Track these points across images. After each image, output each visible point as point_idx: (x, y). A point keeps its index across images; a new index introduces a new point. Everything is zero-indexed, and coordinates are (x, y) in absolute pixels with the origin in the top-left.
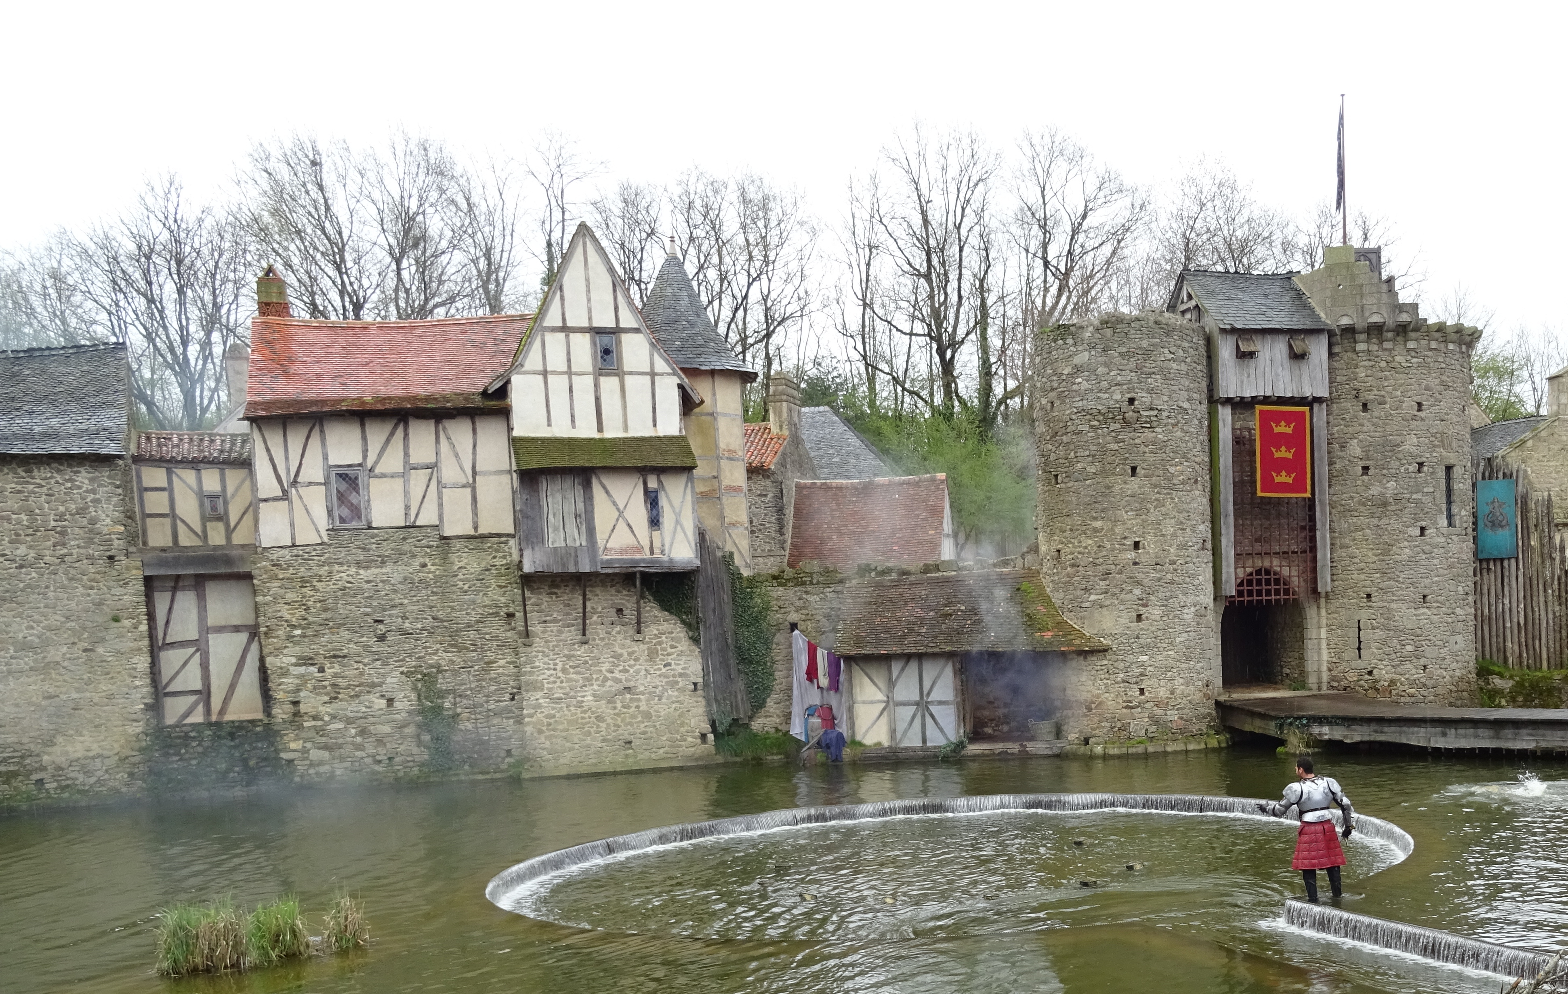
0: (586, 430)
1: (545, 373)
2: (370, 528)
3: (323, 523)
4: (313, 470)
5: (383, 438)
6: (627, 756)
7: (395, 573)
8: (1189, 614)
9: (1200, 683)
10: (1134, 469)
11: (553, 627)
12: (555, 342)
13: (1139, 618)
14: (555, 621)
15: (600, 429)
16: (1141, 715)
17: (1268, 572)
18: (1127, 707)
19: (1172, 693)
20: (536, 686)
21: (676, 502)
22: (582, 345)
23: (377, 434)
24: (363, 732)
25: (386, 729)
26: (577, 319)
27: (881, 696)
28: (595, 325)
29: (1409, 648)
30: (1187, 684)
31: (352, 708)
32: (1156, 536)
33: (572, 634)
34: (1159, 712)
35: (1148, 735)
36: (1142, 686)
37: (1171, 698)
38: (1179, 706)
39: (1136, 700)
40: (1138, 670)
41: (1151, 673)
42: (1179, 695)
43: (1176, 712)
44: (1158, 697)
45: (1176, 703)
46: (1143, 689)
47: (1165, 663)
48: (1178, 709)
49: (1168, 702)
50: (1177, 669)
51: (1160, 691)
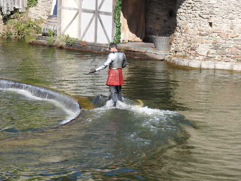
16: (208, 41)
18: (200, 34)
19: (232, 28)
34: (220, 40)
35: (209, 55)
36: (210, 21)
37: (231, 32)
38: (237, 38)
39: (206, 30)
40: (209, 10)
41: (217, 13)
42: (237, 31)
43: (233, 42)
44: (221, 30)
45: (234, 36)
46: (212, 23)
47: (228, 7)
48: (235, 40)
49: (228, 35)
50: (237, 12)
51: (223, 26)
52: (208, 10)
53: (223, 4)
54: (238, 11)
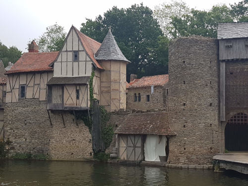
0: (70, 75)
1: (61, 62)
2: (26, 98)
3: (17, 97)
4: (17, 86)
5: (30, 78)
6: (71, 157)
7: (29, 109)
8: (202, 126)
9: (206, 148)
10: (184, 82)
11: (58, 123)
12: (64, 54)
13: (184, 126)
14: (59, 122)
15: (73, 75)
16: (184, 156)
17: (242, 114)
18: (180, 153)
20: (53, 138)
21: (83, 92)
22: (70, 55)
23: (29, 77)
24: (20, 146)
25: (25, 146)
26: (70, 49)
27: (125, 146)
28: (74, 50)
31: (19, 141)
32: (190, 101)
33: (62, 125)
34: (190, 155)
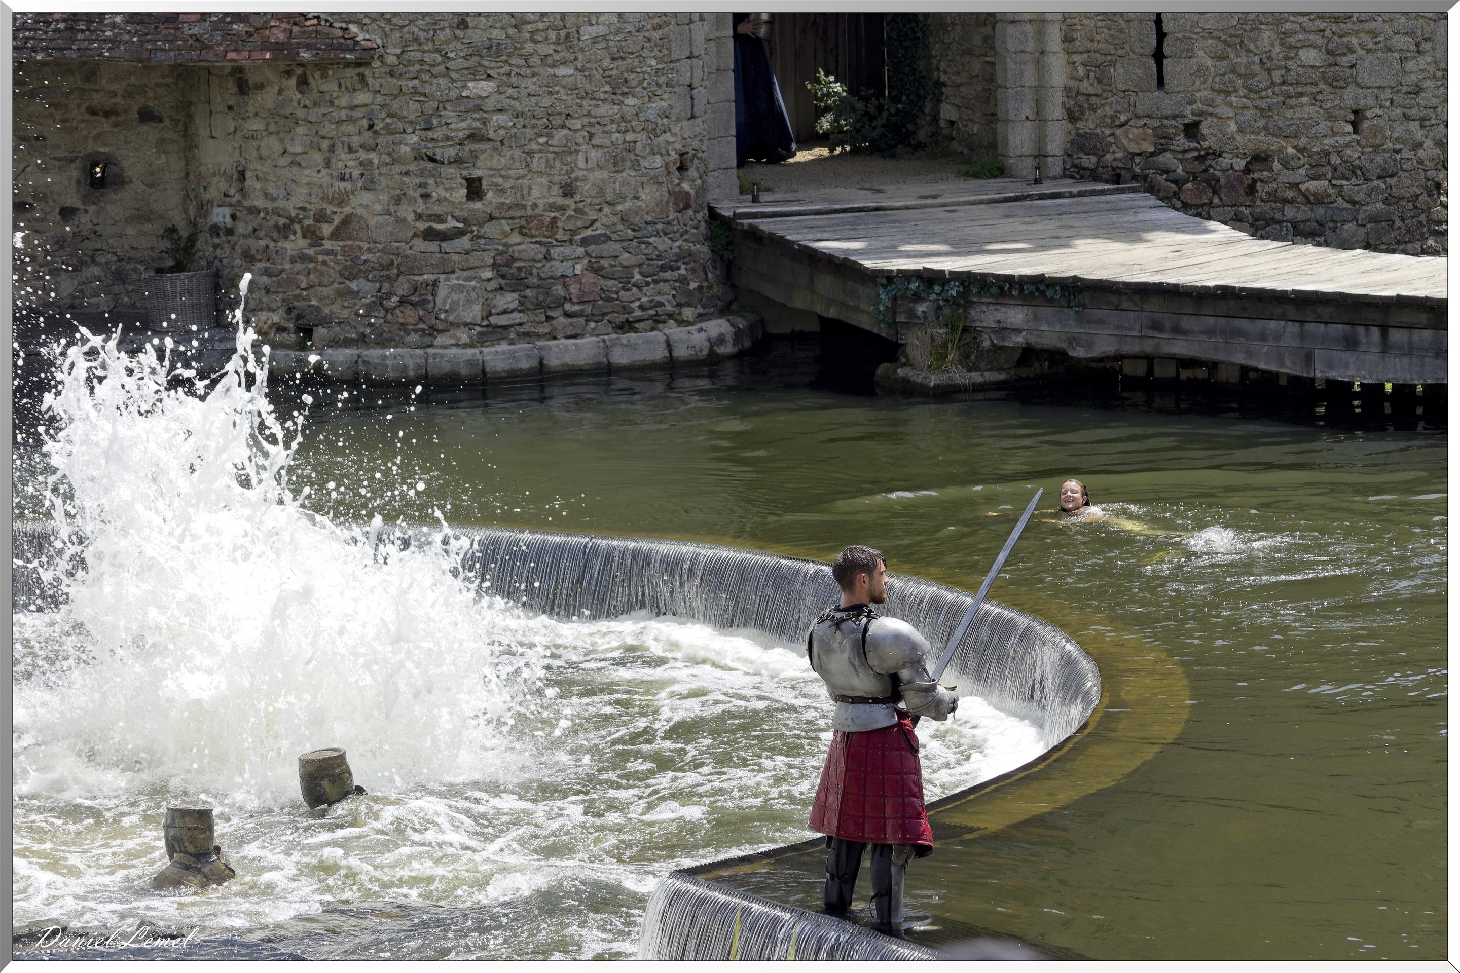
9: (658, 161)
16: (473, 260)
18: (430, 235)
19: (568, 191)
29: (1309, 56)
30: (616, 163)
34: (526, 250)
35: (493, 320)
36: (476, 173)
37: (563, 208)
38: (589, 232)
39: (457, 213)
40: (463, 125)
41: (502, 132)
42: (588, 201)
43: (580, 251)
44: (524, 207)
45: (579, 224)
46: (479, 180)
47: (546, 102)
48: (585, 242)
49: (554, 221)
50: (586, 120)
51: (530, 188)
52: (461, 127)
53: (524, 93)
54: (589, 114)
